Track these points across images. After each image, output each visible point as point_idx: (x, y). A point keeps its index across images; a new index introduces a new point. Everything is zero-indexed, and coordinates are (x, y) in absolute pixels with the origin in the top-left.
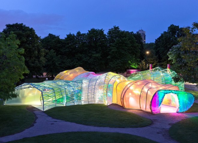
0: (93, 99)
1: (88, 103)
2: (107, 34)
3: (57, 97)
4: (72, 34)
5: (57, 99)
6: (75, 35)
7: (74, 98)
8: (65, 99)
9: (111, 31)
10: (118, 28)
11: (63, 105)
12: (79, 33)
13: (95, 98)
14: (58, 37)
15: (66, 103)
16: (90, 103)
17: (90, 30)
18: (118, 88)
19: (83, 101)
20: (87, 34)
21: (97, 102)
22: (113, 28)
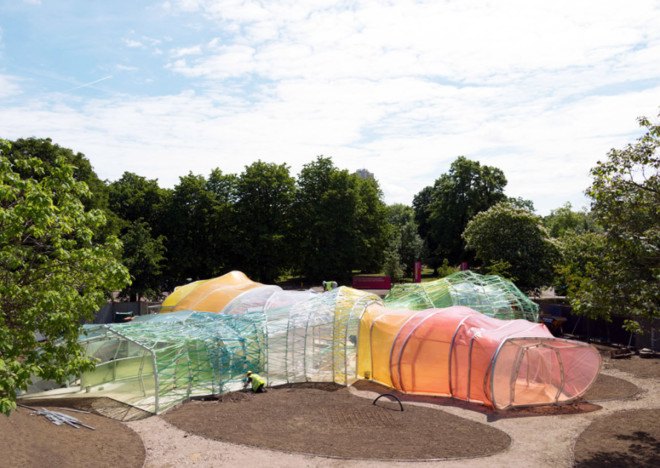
6: (207, 178)
9: (308, 169)
10: (328, 161)
11: (213, 390)
12: (216, 175)
13: (307, 365)
14: (154, 184)
17: (250, 164)
20: (243, 176)
22: (316, 160)
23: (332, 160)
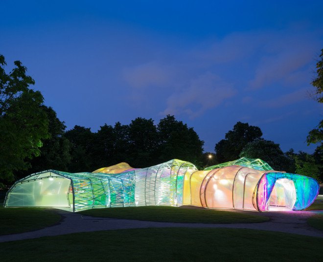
0: (153, 199)
1: (145, 205)
2: (157, 127)
3: (95, 193)
4: (108, 125)
5: (96, 196)
6: (113, 127)
7: (123, 195)
8: (109, 197)
9: (163, 122)
10: (172, 118)
11: (106, 206)
12: (118, 124)
13: (156, 196)
14: (89, 130)
15: (111, 203)
16: (148, 205)
17: (134, 120)
18: (193, 180)
19: (137, 201)
20: (130, 125)
21: (159, 202)
22: (166, 117)
23: (175, 117)
